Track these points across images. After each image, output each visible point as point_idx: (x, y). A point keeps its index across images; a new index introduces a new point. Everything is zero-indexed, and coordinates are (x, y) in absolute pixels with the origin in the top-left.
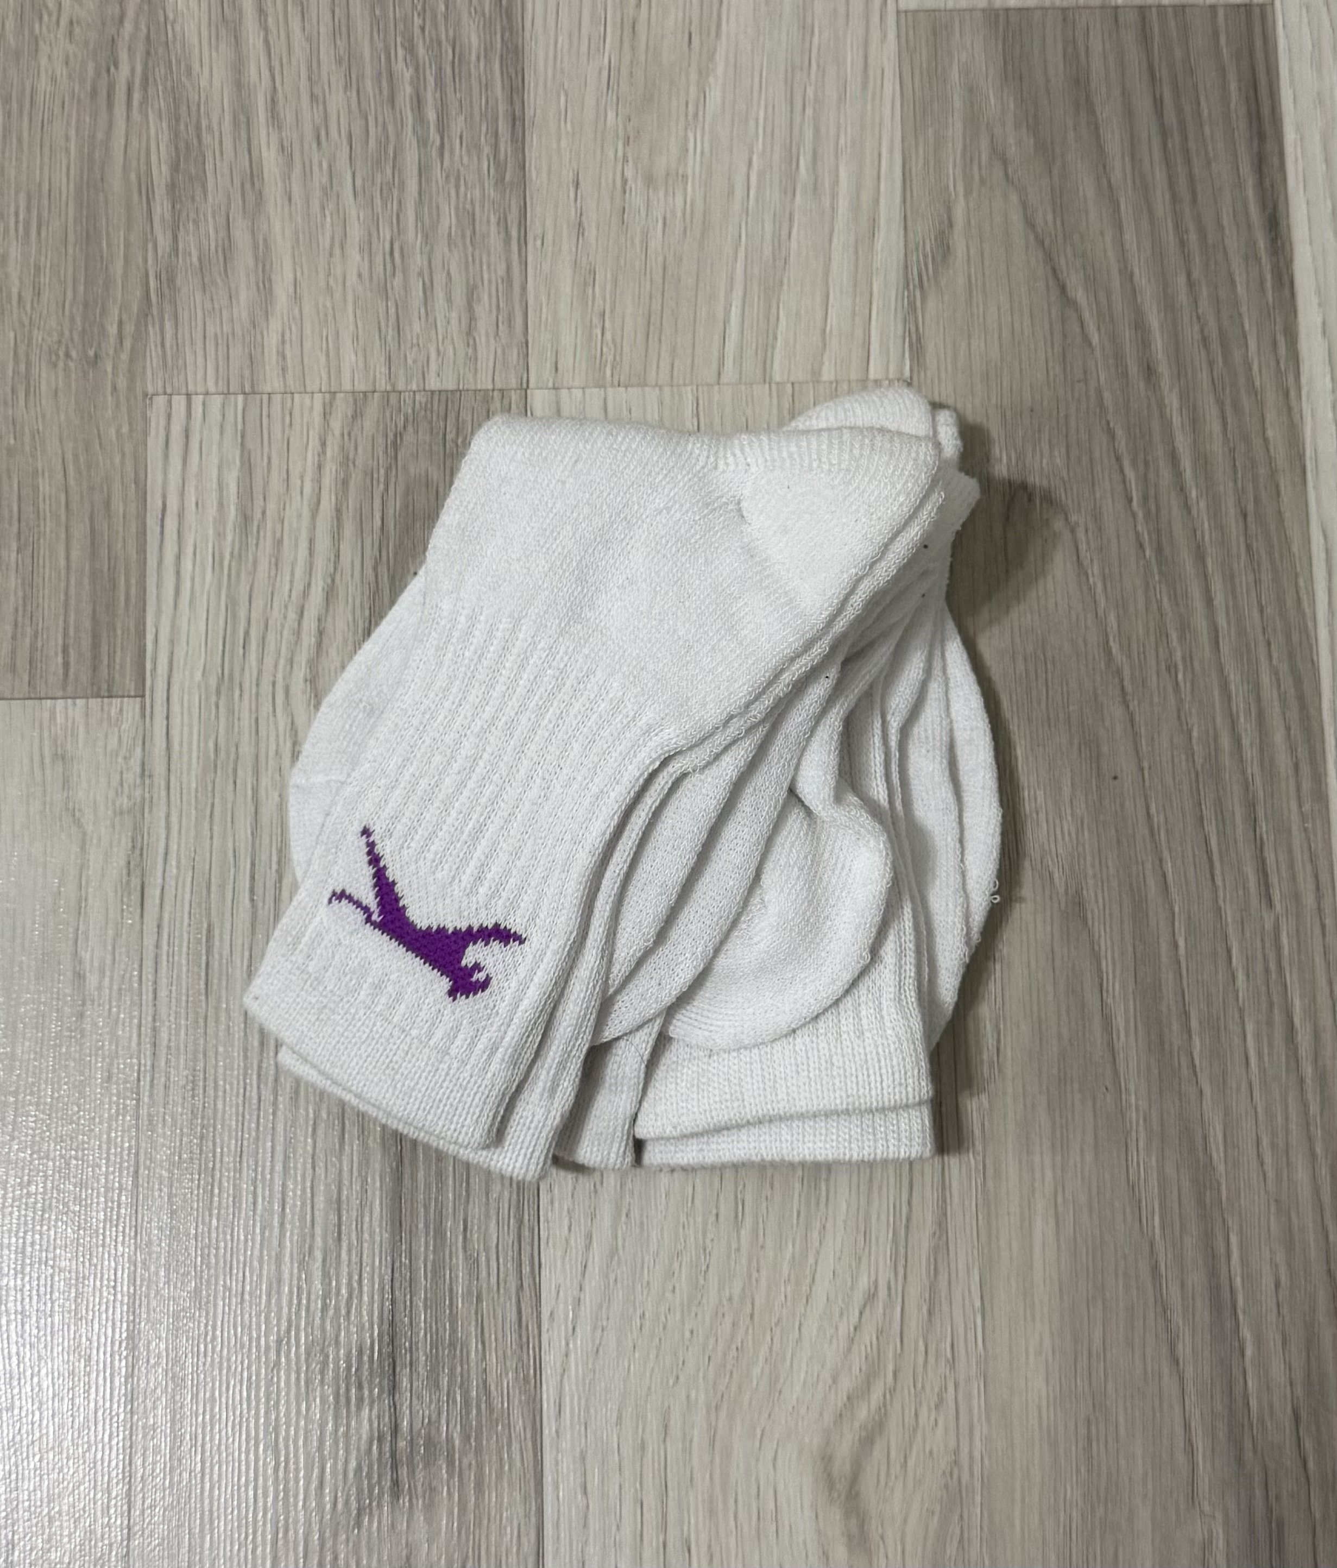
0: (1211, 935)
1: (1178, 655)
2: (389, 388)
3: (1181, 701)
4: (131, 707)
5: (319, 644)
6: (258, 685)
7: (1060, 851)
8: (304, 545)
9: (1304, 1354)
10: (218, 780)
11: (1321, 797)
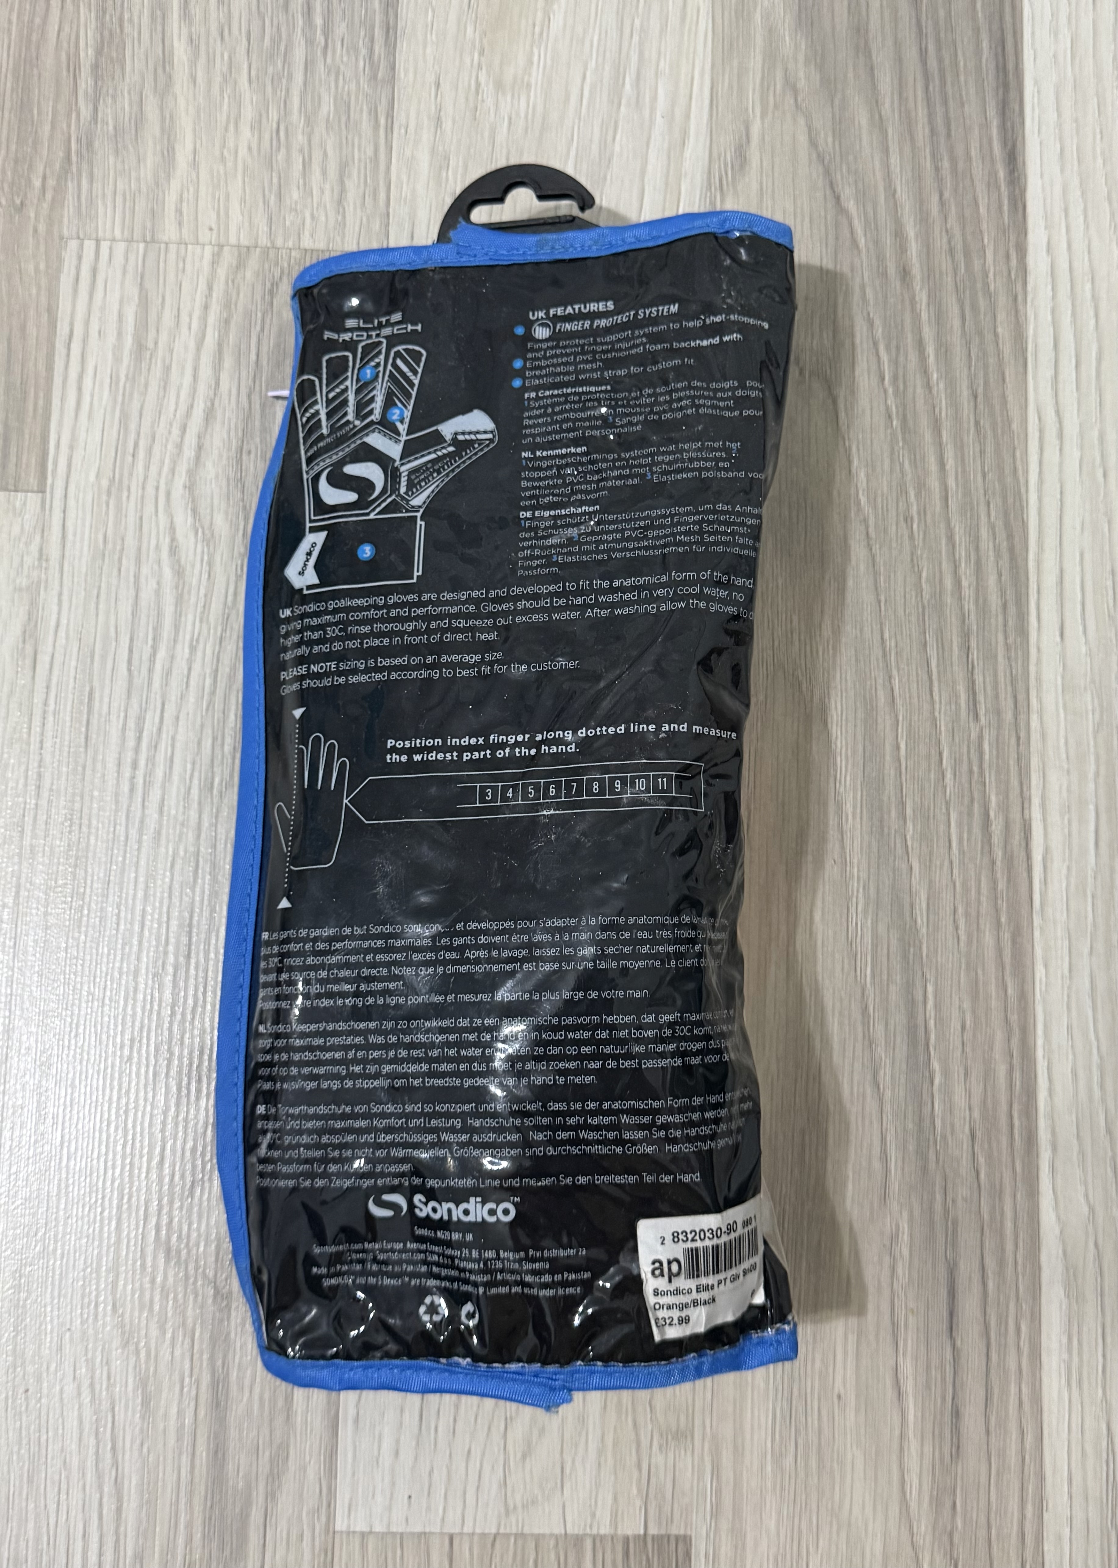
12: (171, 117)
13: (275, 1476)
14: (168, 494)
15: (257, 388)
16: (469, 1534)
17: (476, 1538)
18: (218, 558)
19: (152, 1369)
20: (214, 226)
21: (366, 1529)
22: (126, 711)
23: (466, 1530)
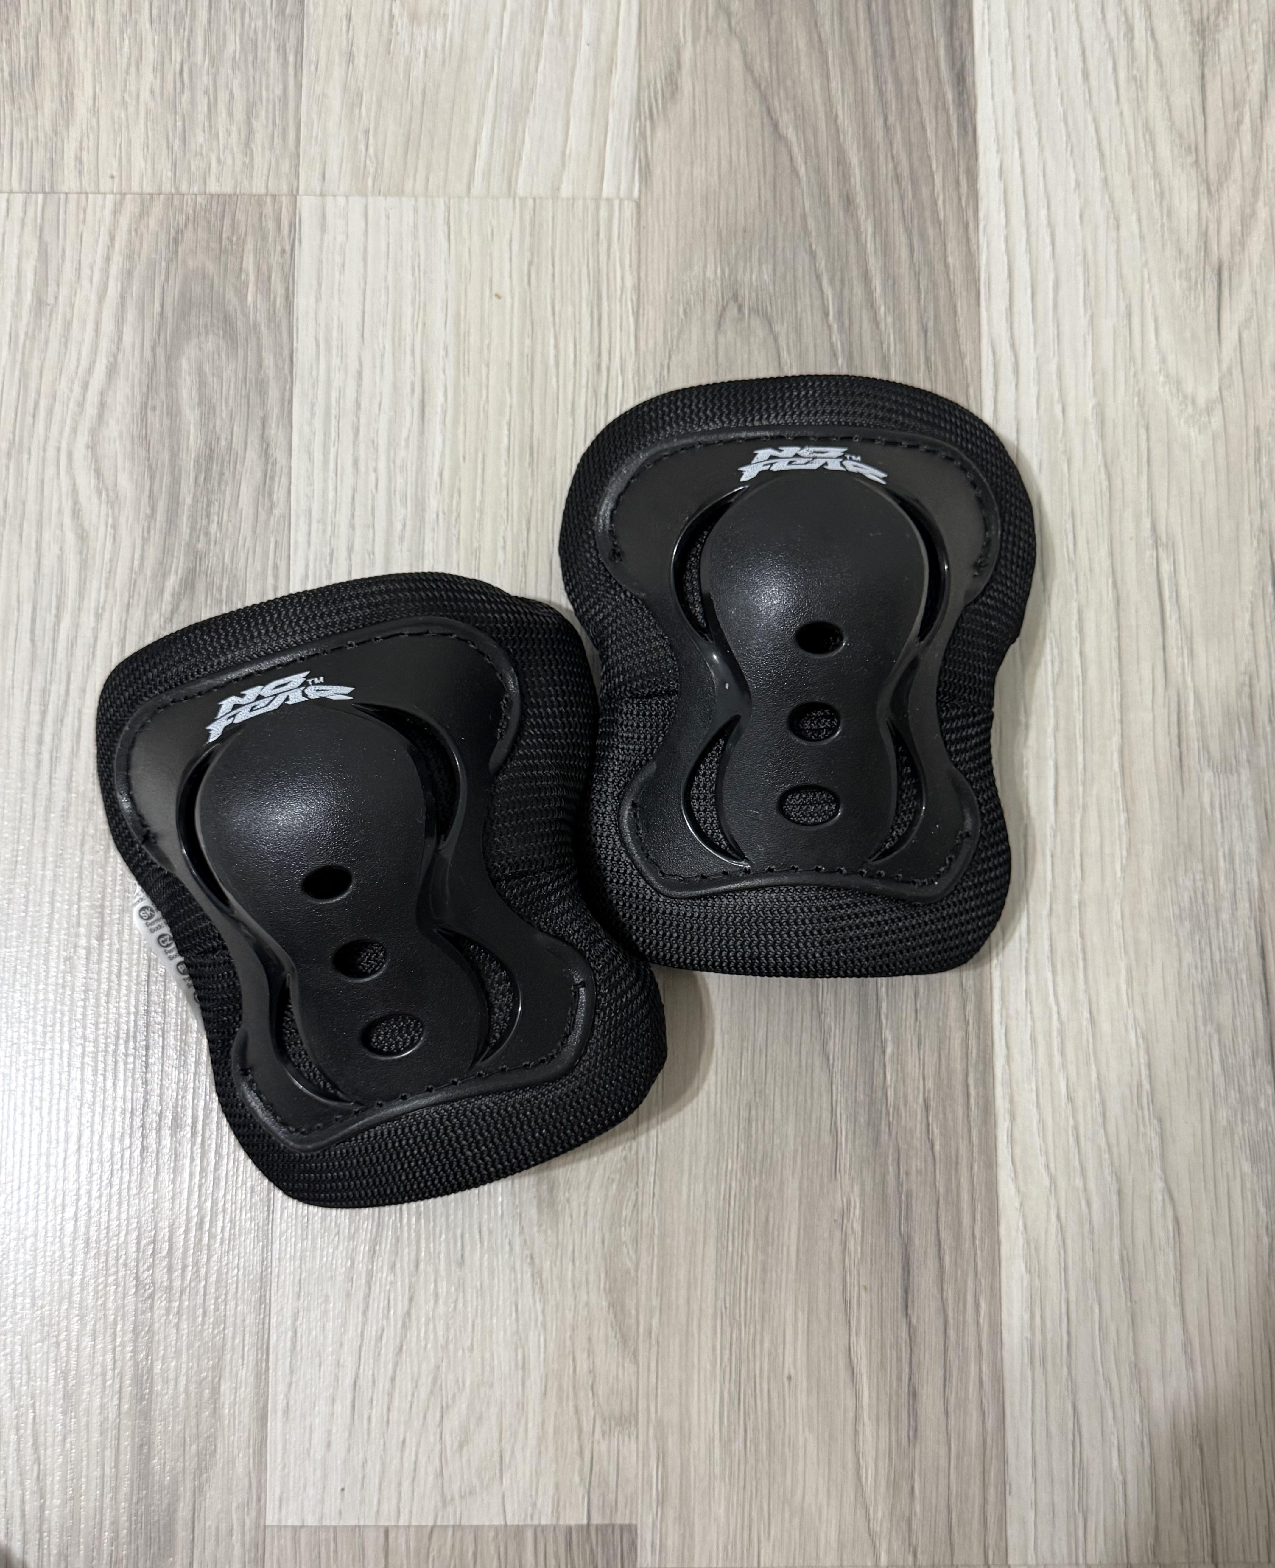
2: (173, 191)
5: (100, 416)
8: (90, 326)
9: (936, 1054)
12: (69, 60)
13: (202, 1469)
14: (70, 455)
15: (162, 341)
16: (405, 1527)
17: (412, 1530)
18: (122, 520)
19: (73, 1362)
20: (115, 174)
21: (298, 1523)
22: (30, 684)
23: (401, 1523)
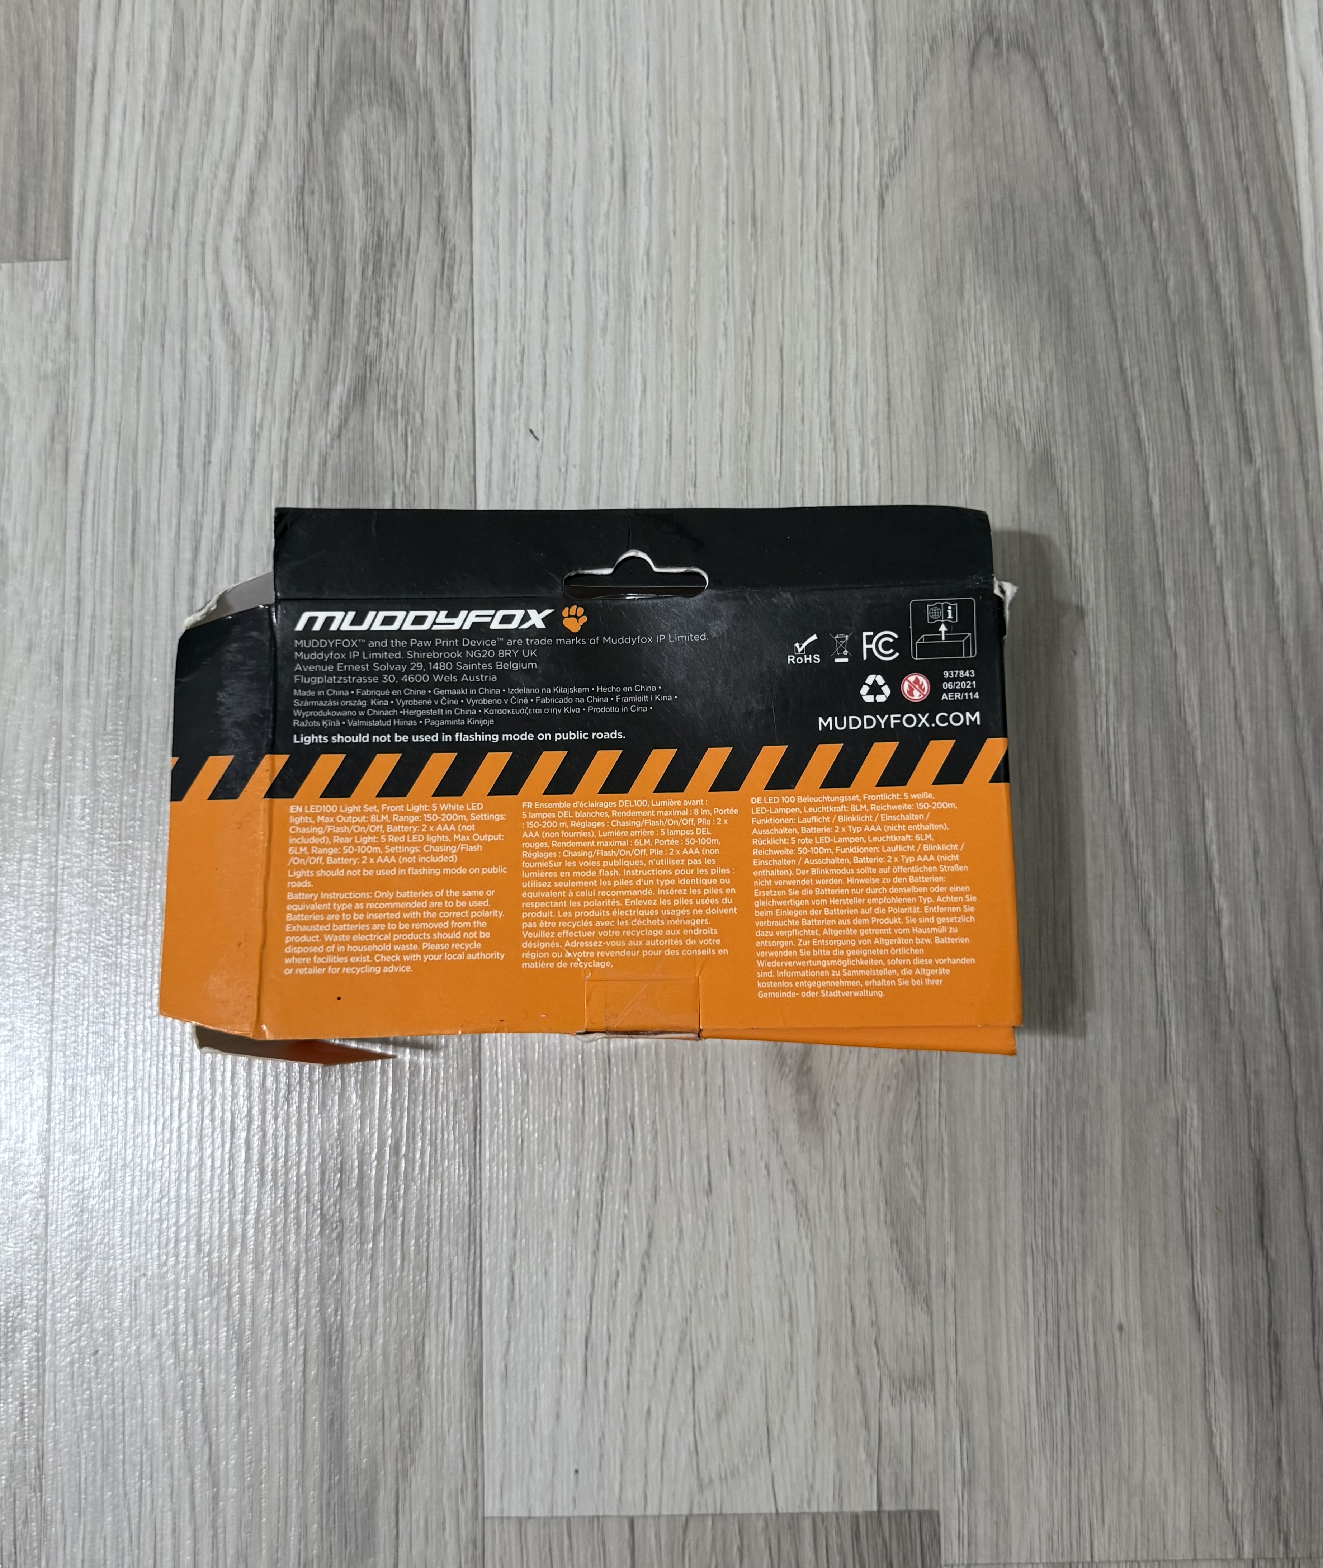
0: (1187, 491)
1: (1153, 201)
3: (1156, 251)
4: (56, 269)
6: (187, 245)
7: (1028, 406)
10: (145, 343)
11: (1303, 347)
